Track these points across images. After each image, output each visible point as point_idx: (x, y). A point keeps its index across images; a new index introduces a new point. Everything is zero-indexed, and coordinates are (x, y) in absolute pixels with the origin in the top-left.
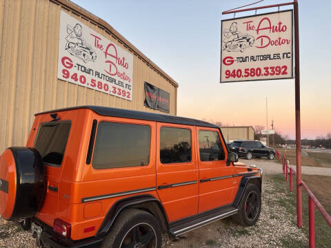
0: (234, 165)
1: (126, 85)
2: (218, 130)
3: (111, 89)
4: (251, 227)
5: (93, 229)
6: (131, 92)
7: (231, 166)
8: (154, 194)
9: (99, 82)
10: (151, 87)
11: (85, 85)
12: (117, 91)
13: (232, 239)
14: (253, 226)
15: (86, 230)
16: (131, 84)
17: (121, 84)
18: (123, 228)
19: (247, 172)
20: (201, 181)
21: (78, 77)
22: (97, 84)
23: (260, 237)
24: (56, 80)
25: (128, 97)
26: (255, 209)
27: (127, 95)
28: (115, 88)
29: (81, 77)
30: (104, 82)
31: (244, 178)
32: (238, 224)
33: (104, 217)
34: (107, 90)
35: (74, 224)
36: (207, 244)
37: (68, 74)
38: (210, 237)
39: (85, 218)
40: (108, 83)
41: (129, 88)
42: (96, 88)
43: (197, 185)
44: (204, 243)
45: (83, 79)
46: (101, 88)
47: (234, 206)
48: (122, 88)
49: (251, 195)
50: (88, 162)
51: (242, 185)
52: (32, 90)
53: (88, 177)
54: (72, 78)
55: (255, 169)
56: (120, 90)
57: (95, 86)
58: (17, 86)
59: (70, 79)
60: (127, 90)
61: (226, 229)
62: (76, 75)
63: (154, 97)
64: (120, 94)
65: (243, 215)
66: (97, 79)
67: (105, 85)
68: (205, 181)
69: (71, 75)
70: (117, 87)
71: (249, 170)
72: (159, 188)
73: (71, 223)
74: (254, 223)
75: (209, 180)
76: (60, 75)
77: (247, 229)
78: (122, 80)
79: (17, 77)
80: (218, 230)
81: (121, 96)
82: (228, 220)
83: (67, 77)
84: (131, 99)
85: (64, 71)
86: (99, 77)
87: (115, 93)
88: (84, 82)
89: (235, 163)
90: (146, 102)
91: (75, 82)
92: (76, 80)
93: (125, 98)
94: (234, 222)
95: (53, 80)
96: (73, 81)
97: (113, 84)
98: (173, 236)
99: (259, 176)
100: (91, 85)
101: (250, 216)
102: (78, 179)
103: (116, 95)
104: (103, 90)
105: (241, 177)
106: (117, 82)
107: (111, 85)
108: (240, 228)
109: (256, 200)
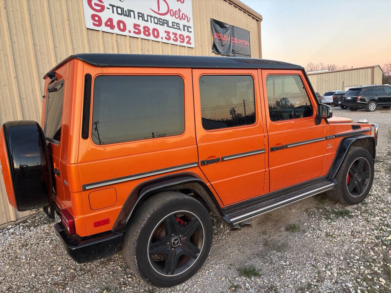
0: (327, 122)
1: (184, 26)
3: (163, 34)
4: (355, 206)
5: (106, 222)
6: (192, 35)
7: (323, 124)
8: (196, 171)
9: (145, 28)
10: (221, 25)
11: (126, 33)
12: (172, 36)
13: (324, 223)
14: (360, 205)
15: (97, 224)
16: (191, 24)
17: (176, 26)
18: (150, 219)
19: (351, 131)
20: (272, 150)
21: (115, 24)
22: (142, 30)
23: (367, 220)
24: (85, 30)
25: (188, 42)
26: (363, 181)
27: (186, 40)
28: (168, 33)
29: (119, 22)
30: (151, 26)
31: (346, 138)
32: (336, 201)
33: (121, 207)
34: (157, 37)
35: (77, 218)
36: (287, 230)
37: (100, 20)
38: (293, 221)
39: (92, 209)
40: (158, 27)
41: (188, 31)
42: (142, 36)
43: (267, 154)
44: (283, 229)
45: (122, 26)
46: (149, 35)
47: (328, 179)
48: (179, 32)
49: (357, 162)
50: (85, 135)
51: (342, 150)
52: (55, 47)
54: (106, 25)
55: (366, 124)
56: (175, 34)
57: (139, 33)
58: (35, 45)
59: (103, 28)
60: (185, 34)
61: (318, 209)
62: (110, 20)
63: (226, 38)
64: (176, 40)
65: (343, 189)
66: (142, 24)
67: (154, 30)
68: (277, 149)
69: (104, 21)
70: (172, 30)
71: (354, 127)
72: (203, 163)
73: (74, 216)
74: (361, 200)
75: (286, 147)
76: (90, 23)
77: (349, 208)
78: (178, 21)
79: (32, 33)
80: (306, 210)
81: (178, 43)
82: (322, 197)
83: (100, 25)
84: (192, 46)
85: (93, 17)
86: (143, 19)
87: (169, 39)
88: (124, 30)
89: (329, 120)
90: (214, 47)
91: (111, 31)
92: (112, 27)
93: (185, 44)
94: (331, 200)
95: (82, 31)
96: (108, 29)
97: (165, 28)
98: (231, 224)
99: (373, 135)
100: (135, 32)
101: (355, 191)
102: (73, 161)
103: (171, 42)
104: (151, 37)
105: (341, 138)
106: (170, 25)
107: (162, 29)
108: (338, 208)
109: (365, 168)
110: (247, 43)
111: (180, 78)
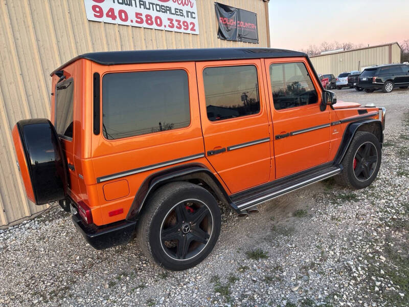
0: (333, 108)
1: (188, 12)
2: (304, 59)
3: (166, 22)
4: (362, 190)
5: (120, 211)
6: (196, 21)
7: (328, 110)
8: (203, 162)
9: (147, 16)
10: (226, 8)
11: (128, 23)
12: (176, 24)
13: (331, 208)
14: (367, 189)
15: (112, 214)
16: (194, 9)
17: (179, 12)
18: (161, 208)
19: (358, 116)
20: (277, 138)
21: (116, 14)
22: (144, 19)
23: (373, 203)
24: (86, 23)
25: (193, 29)
26: (371, 165)
27: (190, 27)
28: (171, 20)
29: (121, 12)
30: (154, 14)
31: (352, 123)
32: (343, 186)
33: (134, 197)
34: (160, 25)
35: (94, 209)
36: (295, 215)
37: (101, 11)
38: (301, 206)
39: (107, 201)
40: (161, 14)
41: (192, 17)
42: (145, 25)
43: (272, 143)
44: (290, 215)
45: (123, 15)
46: (152, 24)
47: (335, 164)
48: (182, 19)
49: (363, 147)
50: (96, 132)
51: (348, 135)
52: (58, 42)
53: (101, 151)
54: (108, 15)
55: (373, 108)
56: (179, 21)
57: (141, 22)
58: (38, 40)
59: (105, 19)
60: (189, 20)
61: (325, 194)
62: (112, 10)
63: (232, 23)
64: (180, 28)
65: (350, 175)
66: (144, 12)
67: (157, 18)
68: (282, 137)
69: (105, 12)
70: (174, 17)
71: (361, 112)
72: (210, 154)
73: (90, 207)
74: (369, 184)
75: (291, 134)
76: (91, 15)
77: (356, 192)
78: (180, 7)
79: (34, 28)
80: (314, 196)
81: (182, 30)
82: (330, 182)
83: (101, 16)
84: (197, 32)
85: (94, 8)
86: (145, 7)
87: (172, 27)
88: (126, 20)
89: (334, 106)
90: (220, 32)
91: (113, 22)
92: (114, 18)
93: (189, 31)
94: (339, 185)
95: (83, 23)
96: (110, 20)
97: (168, 15)
98: (239, 210)
99: (380, 119)
100: (137, 22)
101: (362, 175)
102: (87, 155)
103: (175, 29)
104: (154, 26)
105: (347, 124)
106: (173, 11)
107: (164, 17)
108: (345, 193)
109: (372, 152)
110: (253, 26)
111: (184, 72)
